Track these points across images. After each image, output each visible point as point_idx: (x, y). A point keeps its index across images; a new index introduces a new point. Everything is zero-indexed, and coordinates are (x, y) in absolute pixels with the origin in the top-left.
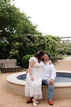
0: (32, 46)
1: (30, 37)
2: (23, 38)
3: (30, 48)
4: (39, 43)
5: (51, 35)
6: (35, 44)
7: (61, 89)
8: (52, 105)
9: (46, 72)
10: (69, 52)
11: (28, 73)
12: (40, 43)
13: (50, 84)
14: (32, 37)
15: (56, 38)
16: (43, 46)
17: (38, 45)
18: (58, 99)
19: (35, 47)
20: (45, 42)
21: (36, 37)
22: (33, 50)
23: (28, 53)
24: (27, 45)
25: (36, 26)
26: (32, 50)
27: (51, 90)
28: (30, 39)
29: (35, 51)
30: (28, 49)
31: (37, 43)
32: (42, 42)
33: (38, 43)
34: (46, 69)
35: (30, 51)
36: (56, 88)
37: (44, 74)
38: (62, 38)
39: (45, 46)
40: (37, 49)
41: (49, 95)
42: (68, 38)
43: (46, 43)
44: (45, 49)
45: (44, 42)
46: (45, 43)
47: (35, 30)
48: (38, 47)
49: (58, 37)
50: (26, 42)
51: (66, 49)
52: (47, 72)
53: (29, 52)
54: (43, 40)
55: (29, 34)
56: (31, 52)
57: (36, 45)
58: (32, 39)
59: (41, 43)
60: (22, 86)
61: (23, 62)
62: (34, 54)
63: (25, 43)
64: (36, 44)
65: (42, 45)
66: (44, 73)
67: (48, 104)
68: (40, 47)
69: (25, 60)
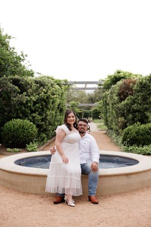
0: (25, 102)
1: (19, 82)
2: (4, 83)
3: (18, 105)
4: (36, 95)
5: (50, 76)
6: (29, 96)
7: (107, 179)
8: (97, 203)
9: (83, 150)
10: (81, 113)
11: (55, 153)
12: (39, 95)
13: (93, 170)
14: (22, 83)
15: (62, 82)
16: (44, 101)
17: (35, 100)
18: (102, 196)
19: (29, 104)
20: (49, 93)
21: (30, 83)
22: (25, 111)
23: (15, 115)
24: (14, 99)
25: (22, 57)
26: (24, 109)
27: (94, 180)
28: (19, 87)
29: (29, 112)
30: (15, 107)
31: (32, 95)
32: (43, 93)
33: (34, 94)
34: (84, 144)
35: (19, 112)
36: (101, 177)
37: (81, 154)
38: (76, 83)
39: (49, 101)
40: (33, 108)
41: (90, 188)
42: (88, 85)
43: (51, 96)
44: (49, 107)
45: (46, 93)
46: (49, 95)
47: (21, 65)
48: (35, 103)
49: (66, 81)
50: (10, 93)
51: (76, 106)
52: (85, 149)
53: (18, 114)
54: (44, 90)
55: (16, 77)
56: (21, 115)
57: (31, 99)
58: (23, 87)
59: (42, 96)
60: (37, 178)
61: (5, 135)
62: (27, 118)
63: (8, 96)
64: (31, 97)
65: (42, 100)
66: (80, 151)
67: (90, 202)
68: (38, 103)
69: (10, 131)
